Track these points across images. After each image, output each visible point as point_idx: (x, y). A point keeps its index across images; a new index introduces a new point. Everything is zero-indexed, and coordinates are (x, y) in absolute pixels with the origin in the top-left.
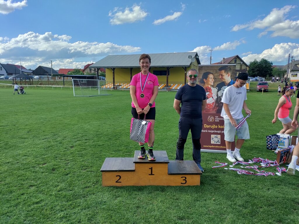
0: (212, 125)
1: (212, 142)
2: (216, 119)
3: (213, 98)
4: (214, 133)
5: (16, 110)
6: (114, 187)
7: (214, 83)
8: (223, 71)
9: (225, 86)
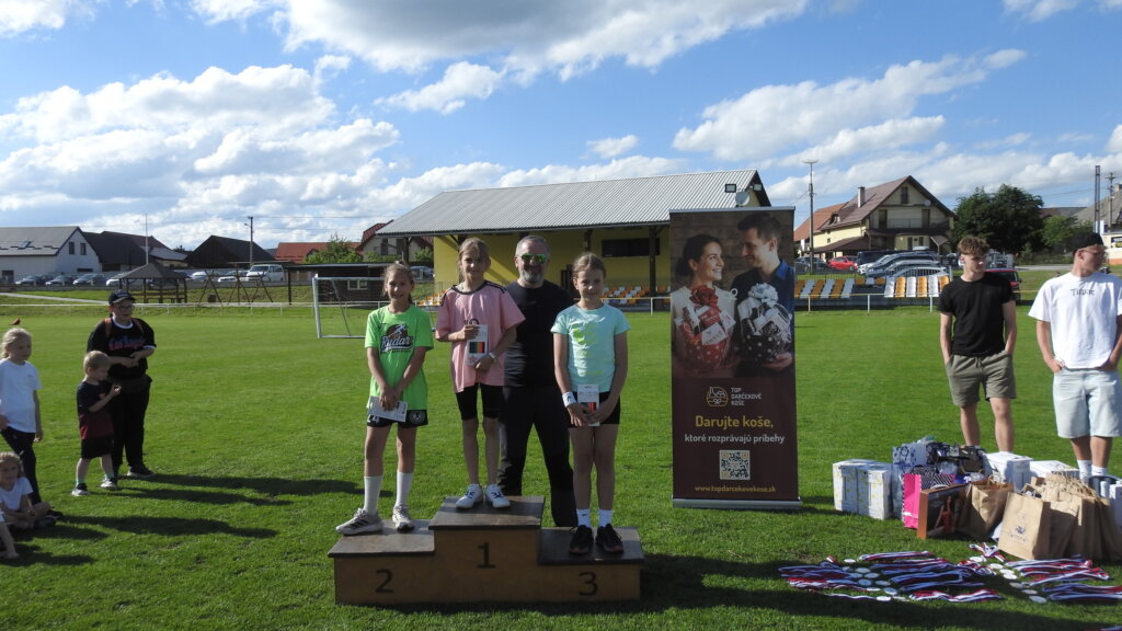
0: (721, 418)
1: (724, 475)
2: (733, 397)
3: (721, 324)
4: (728, 446)
6: (370, 605)
7: (723, 273)
8: (753, 232)
9: (761, 283)
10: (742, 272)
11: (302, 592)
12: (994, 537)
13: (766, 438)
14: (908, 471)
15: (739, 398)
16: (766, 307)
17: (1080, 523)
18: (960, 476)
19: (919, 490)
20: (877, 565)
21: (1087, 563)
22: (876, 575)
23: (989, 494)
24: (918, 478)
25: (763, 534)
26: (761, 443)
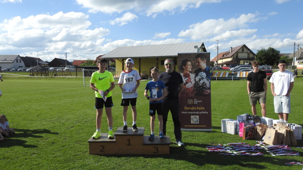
0: (191, 107)
1: (192, 122)
2: (194, 101)
3: (191, 82)
4: (193, 114)
5: (30, 98)
6: (98, 155)
7: (192, 69)
8: (199, 59)
9: (202, 72)
10: (197, 69)
11: (80, 151)
12: (263, 139)
13: (203, 112)
14: (240, 122)
15: (196, 102)
16: (203, 78)
17: (285, 136)
18: (254, 123)
19: (243, 127)
20: (232, 146)
21: (286, 146)
22: (231, 149)
23: (262, 128)
24: (243, 124)
25: (202, 138)
26: (202, 114)
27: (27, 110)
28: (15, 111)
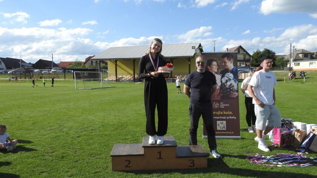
0: (217, 111)
1: (218, 128)
2: (221, 105)
3: (217, 84)
4: (219, 120)
5: (18, 104)
6: (124, 171)
7: (218, 70)
8: (226, 59)
9: (228, 73)
10: (223, 69)
11: (100, 167)
13: (231, 117)
15: (223, 106)
16: (230, 80)
19: (279, 133)
23: (301, 134)
24: (278, 130)
26: (229, 119)
27: (18, 117)
28: (5, 119)
